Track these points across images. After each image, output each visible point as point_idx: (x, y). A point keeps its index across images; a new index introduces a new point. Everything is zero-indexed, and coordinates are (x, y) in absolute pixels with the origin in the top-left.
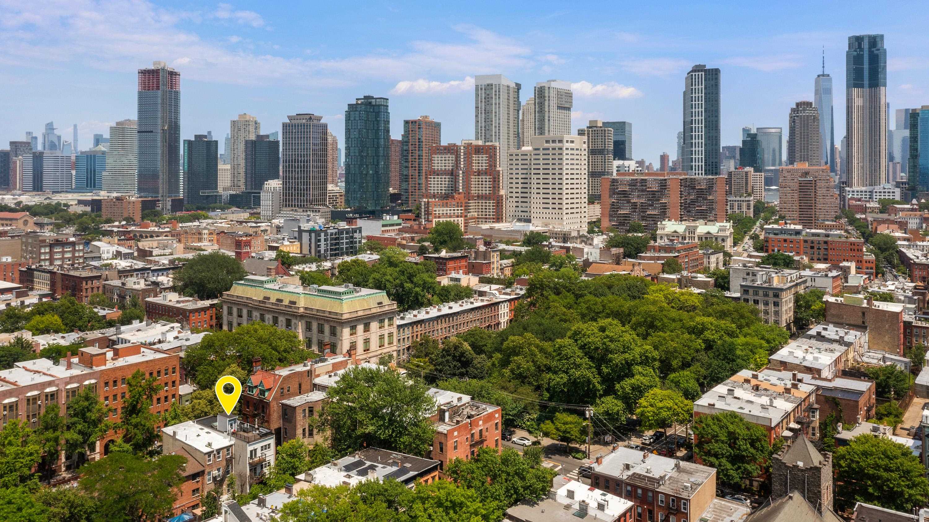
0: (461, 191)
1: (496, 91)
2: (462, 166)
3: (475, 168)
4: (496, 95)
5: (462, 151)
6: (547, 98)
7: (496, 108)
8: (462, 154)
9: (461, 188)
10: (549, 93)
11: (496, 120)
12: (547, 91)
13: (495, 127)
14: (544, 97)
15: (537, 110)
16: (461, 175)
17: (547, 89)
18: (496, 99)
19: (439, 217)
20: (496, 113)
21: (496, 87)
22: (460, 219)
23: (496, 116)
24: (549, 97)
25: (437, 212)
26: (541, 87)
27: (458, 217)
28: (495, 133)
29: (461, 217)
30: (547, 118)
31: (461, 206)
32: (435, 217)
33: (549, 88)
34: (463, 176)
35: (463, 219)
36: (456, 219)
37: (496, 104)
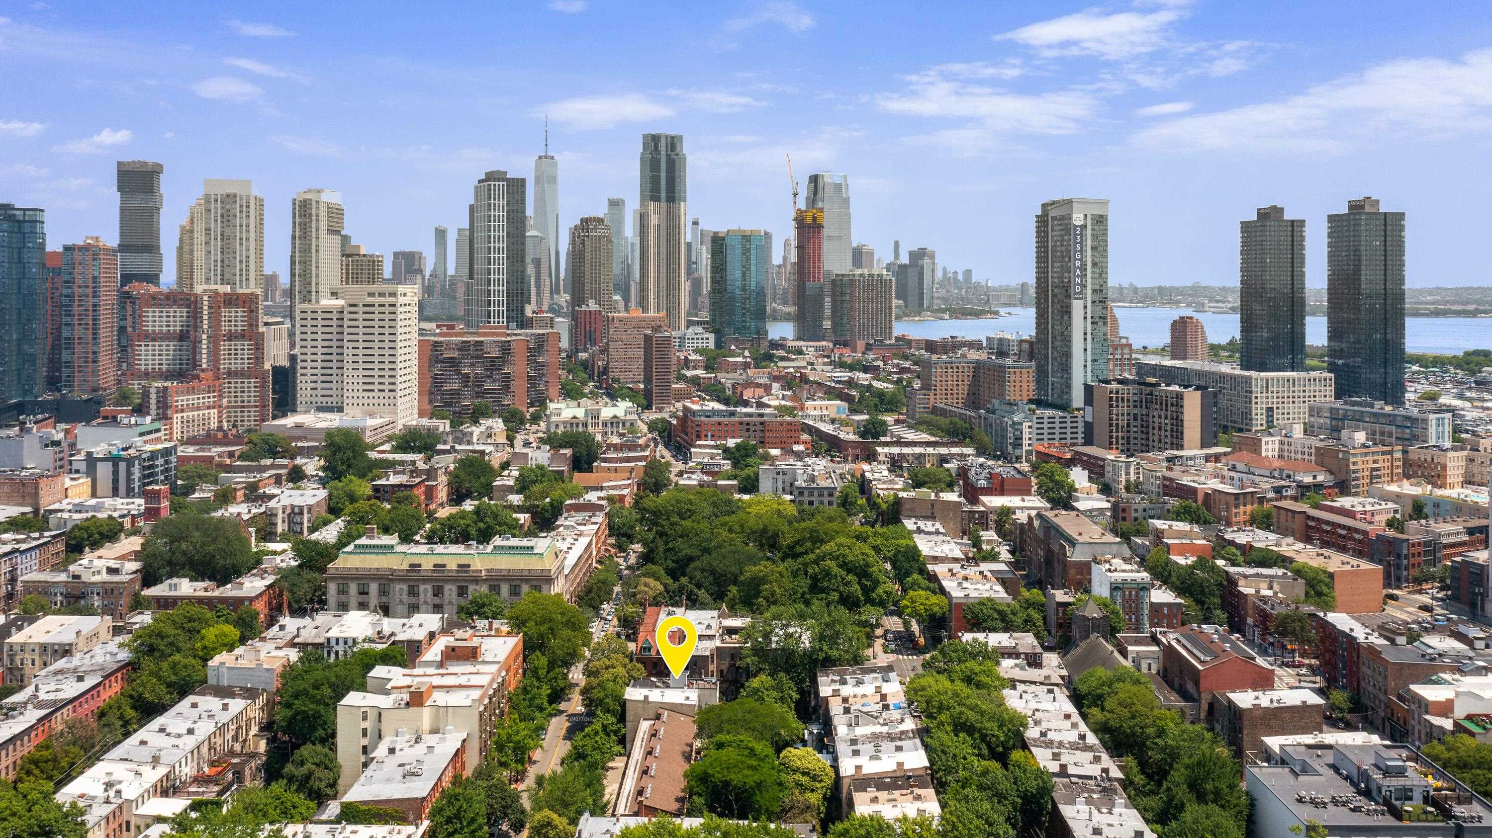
0: (204, 366)
1: (241, 206)
2: (205, 327)
3: (225, 328)
4: (241, 211)
5: (205, 303)
6: (314, 218)
7: (241, 232)
8: (205, 308)
9: (204, 361)
10: (318, 209)
11: (241, 251)
12: (314, 206)
13: (241, 261)
14: (310, 215)
15: (297, 234)
16: (204, 342)
17: (314, 203)
18: (241, 218)
19: (182, 411)
20: (241, 239)
21: (241, 199)
22: (212, 411)
23: (241, 244)
24: (318, 216)
25: (180, 403)
26: (305, 201)
27: (209, 408)
28: (241, 270)
29: (214, 407)
30: (314, 247)
31: (214, 391)
32: (177, 412)
33: (317, 202)
34: (209, 343)
35: (216, 411)
36: (206, 412)
37: (241, 226)
